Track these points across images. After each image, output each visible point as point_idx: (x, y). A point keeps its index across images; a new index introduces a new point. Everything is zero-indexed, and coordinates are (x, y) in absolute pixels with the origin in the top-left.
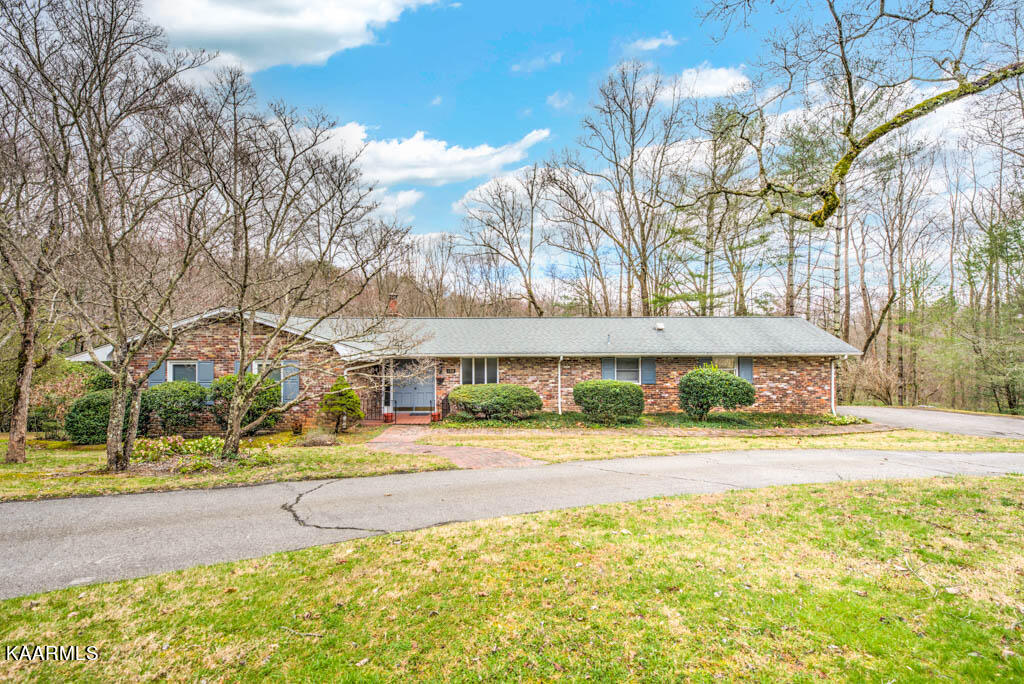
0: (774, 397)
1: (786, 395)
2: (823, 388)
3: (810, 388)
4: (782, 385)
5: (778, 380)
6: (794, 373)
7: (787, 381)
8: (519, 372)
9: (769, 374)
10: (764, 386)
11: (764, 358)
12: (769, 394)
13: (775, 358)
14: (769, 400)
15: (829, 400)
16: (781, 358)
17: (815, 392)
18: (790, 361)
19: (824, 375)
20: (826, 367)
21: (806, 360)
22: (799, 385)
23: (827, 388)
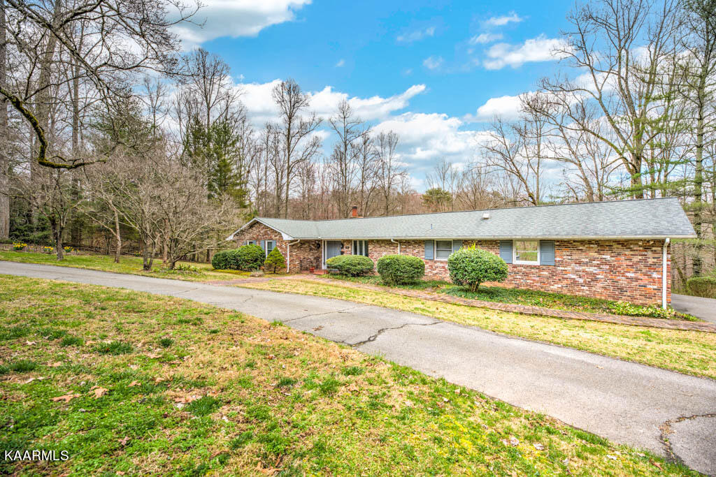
0: (581, 281)
1: (596, 280)
2: (650, 276)
3: (628, 275)
4: (592, 269)
5: (586, 264)
6: (608, 257)
7: (598, 266)
8: (378, 249)
9: (574, 257)
10: (569, 268)
11: (568, 242)
12: (573, 277)
13: (582, 242)
14: (574, 282)
15: (660, 289)
16: (590, 242)
17: (637, 279)
18: (602, 245)
19: (651, 261)
20: (655, 252)
21: (625, 244)
22: (613, 269)
23: (655, 275)
